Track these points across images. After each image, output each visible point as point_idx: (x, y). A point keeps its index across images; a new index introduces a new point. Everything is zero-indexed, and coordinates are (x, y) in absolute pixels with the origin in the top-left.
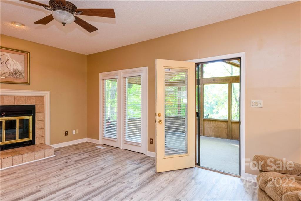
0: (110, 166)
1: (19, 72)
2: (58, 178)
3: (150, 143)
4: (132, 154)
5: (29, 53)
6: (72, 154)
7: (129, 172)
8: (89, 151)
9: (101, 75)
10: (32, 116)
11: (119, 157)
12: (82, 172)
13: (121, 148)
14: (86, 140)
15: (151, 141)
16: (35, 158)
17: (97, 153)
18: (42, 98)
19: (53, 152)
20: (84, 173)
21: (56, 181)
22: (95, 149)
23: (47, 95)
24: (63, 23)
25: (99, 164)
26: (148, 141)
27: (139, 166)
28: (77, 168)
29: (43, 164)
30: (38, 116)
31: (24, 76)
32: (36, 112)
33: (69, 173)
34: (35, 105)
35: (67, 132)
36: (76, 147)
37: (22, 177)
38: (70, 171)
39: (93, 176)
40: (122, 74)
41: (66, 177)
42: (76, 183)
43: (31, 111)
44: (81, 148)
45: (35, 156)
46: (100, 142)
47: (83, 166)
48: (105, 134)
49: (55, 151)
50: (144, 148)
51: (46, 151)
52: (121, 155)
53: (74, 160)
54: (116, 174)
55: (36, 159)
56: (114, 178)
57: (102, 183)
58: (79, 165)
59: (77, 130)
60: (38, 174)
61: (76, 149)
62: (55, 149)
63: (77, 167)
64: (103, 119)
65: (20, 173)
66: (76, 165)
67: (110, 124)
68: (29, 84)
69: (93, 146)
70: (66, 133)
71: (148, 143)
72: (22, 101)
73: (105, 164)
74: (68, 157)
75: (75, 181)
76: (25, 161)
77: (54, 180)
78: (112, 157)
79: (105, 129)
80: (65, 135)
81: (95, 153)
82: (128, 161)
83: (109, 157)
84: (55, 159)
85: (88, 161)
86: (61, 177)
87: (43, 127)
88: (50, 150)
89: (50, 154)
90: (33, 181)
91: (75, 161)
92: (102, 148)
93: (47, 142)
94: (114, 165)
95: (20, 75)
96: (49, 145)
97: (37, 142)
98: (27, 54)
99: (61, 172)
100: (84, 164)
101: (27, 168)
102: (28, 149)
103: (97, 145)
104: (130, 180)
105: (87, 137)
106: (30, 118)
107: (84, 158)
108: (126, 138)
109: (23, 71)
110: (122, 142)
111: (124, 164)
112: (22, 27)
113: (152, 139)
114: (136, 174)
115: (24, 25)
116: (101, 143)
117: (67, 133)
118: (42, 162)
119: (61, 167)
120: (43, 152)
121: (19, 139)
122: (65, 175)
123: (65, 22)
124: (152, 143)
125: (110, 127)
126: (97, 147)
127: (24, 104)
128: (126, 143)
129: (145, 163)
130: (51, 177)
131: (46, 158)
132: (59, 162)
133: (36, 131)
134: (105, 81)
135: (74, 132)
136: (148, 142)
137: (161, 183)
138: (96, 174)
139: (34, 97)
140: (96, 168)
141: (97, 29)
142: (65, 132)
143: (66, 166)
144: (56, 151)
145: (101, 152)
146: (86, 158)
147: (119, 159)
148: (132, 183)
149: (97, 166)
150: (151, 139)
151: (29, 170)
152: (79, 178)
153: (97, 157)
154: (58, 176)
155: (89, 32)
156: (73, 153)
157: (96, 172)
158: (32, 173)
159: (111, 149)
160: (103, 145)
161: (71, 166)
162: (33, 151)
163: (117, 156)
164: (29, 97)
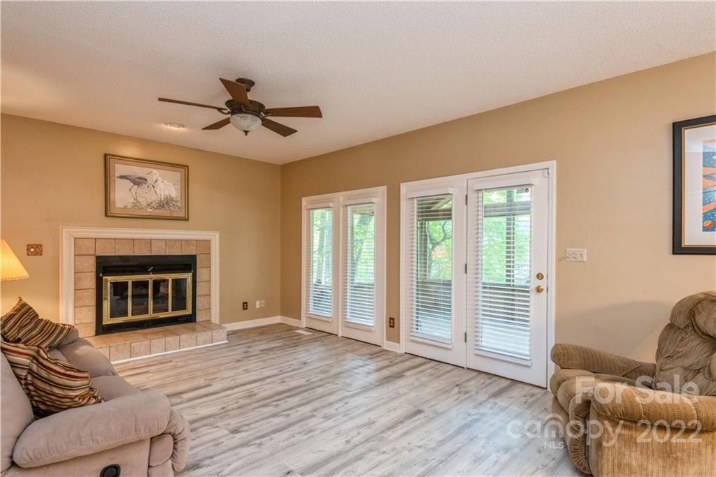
0: (316, 360)
1: (172, 199)
2: (234, 371)
3: (391, 326)
4: (357, 346)
5: (187, 166)
6: (254, 341)
7: (348, 371)
8: (283, 337)
9: (305, 202)
10: (191, 274)
11: (334, 349)
12: (272, 366)
13: (340, 335)
14: (277, 319)
15: (392, 323)
16: (198, 343)
17: (296, 341)
18: (207, 243)
19: (225, 335)
20: (275, 367)
21: (231, 375)
22: (293, 335)
23: (215, 238)
24: (245, 131)
25: (298, 357)
26: (387, 321)
27: (366, 363)
28: (264, 361)
29: (210, 353)
30: (201, 272)
31: (180, 205)
32: (198, 266)
33: (252, 366)
34: (195, 256)
35: (246, 303)
36: (263, 331)
37: (182, 367)
38: (252, 364)
39: (290, 372)
40: (341, 199)
41: (247, 371)
42: (263, 379)
43: (191, 265)
44: (271, 332)
45: (199, 339)
46: (304, 323)
47: (273, 358)
48: (311, 309)
49: (228, 335)
50: (379, 336)
51: (214, 332)
52: (337, 345)
53: (260, 349)
54: (325, 372)
55: (200, 345)
56: (321, 376)
57: (302, 382)
58: (266, 357)
59: (263, 302)
60: (204, 364)
61: (262, 333)
62: (228, 332)
63: (264, 359)
64: (308, 281)
65: (177, 362)
66: (262, 356)
67: (322, 292)
68: (188, 220)
69: (290, 330)
70: (245, 306)
71: (387, 326)
72: (177, 248)
73: (309, 357)
74: (249, 345)
75: (261, 377)
76: (184, 347)
77: (228, 373)
78: (322, 349)
79: (311, 301)
80: (244, 309)
81: (294, 341)
82: (349, 356)
83: (317, 348)
84: (228, 346)
85: (282, 351)
86: (240, 370)
87: (208, 293)
88: (221, 331)
89: (221, 337)
90: (200, 373)
91: (261, 351)
92: (306, 333)
93: (215, 318)
94: (324, 359)
95: (174, 205)
96: (218, 323)
97: (199, 318)
98: (183, 170)
99: (239, 364)
100: (276, 356)
101: (187, 355)
102: (186, 328)
103: (298, 328)
104: (348, 381)
105: (282, 315)
106: (188, 276)
107: (275, 348)
108: (348, 317)
109: (179, 199)
110: (340, 323)
111: (341, 358)
112: (181, 129)
113: (393, 319)
114: (358, 373)
115: (183, 126)
116: (304, 326)
117: (247, 306)
118: (209, 349)
119: (238, 357)
120: (209, 333)
121: (172, 310)
122: (247, 368)
123: (247, 130)
124: (393, 327)
125: (320, 296)
126: (297, 331)
127: (179, 254)
128: (349, 325)
129: (379, 359)
130: (224, 370)
131: (213, 344)
132: (236, 350)
133: (198, 298)
134: (311, 211)
135: (258, 304)
136: (387, 324)
137: (399, 388)
138: (294, 370)
139: (195, 242)
140: (295, 362)
141: (296, 131)
142: (244, 303)
143: (246, 356)
144: (231, 334)
145: (305, 339)
146: (278, 347)
147: (333, 352)
148: (350, 385)
149: (295, 359)
150: (391, 319)
151: (191, 359)
152: (267, 373)
153: (296, 346)
154: (235, 368)
155: (282, 137)
156: (257, 339)
157: (293, 367)
158: (195, 363)
159: (321, 335)
160: (308, 329)
161: (254, 357)
162: (194, 331)
163: (331, 347)
164: (188, 241)
